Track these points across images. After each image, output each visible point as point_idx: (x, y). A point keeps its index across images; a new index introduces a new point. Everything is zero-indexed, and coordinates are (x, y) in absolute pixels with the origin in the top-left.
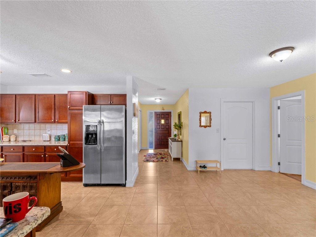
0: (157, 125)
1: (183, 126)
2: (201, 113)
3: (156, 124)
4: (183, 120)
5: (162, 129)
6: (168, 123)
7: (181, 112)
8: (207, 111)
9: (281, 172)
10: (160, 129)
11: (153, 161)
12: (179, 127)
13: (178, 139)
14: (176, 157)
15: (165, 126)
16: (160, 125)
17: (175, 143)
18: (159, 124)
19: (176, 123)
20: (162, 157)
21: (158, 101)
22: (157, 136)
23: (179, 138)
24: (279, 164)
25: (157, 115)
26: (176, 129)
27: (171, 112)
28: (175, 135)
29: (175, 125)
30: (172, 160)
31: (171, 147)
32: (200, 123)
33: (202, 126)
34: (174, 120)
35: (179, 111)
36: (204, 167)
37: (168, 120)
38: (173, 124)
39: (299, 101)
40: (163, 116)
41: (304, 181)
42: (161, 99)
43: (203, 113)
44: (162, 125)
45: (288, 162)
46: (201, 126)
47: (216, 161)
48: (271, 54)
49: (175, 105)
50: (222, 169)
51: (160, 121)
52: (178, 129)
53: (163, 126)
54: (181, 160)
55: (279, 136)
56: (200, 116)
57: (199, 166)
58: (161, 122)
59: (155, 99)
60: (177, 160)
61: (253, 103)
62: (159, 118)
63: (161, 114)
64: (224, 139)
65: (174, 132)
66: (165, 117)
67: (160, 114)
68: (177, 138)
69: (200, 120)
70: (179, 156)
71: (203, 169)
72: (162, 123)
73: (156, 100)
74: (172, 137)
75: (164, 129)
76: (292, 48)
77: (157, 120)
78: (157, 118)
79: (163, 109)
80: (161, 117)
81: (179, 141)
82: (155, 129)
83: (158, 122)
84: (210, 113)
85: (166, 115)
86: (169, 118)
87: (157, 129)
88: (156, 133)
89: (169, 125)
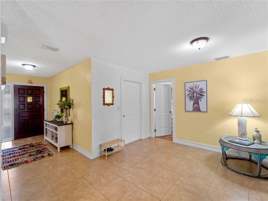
0: (19, 105)
2: (104, 89)
3: (18, 103)
5: (28, 109)
6: (40, 101)
7: (69, 87)
8: (110, 88)
9: (156, 136)
10: (24, 109)
11: (26, 161)
13: (66, 122)
14: (64, 145)
15: (34, 105)
16: (24, 104)
17: (63, 127)
18: (23, 103)
20: (38, 151)
21: (29, 68)
22: (19, 120)
24: (155, 131)
25: (19, 89)
27: (43, 87)
28: (58, 117)
30: (59, 150)
32: (104, 101)
33: (107, 104)
35: (64, 86)
37: (40, 97)
40: (30, 92)
41: (175, 140)
42: (35, 66)
43: (106, 89)
44: (28, 104)
45: (160, 128)
46: (104, 104)
49: (50, 79)
51: (25, 98)
53: (31, 105)
54: (71, 147)
55: (155, 110)
58: (27, 99)
59: (23, 65)
60: (65, 148)
61: (140, 84)
62: (24, 94)
63: (28, 89)
66: (34, 93)
67: (24, 89)
68: (64, 120)
69: (103, 97)
70: (69, 143)
71: (110, 153)
72: (28, 101)
73: (25, 66)
75: (32, 109)
77: (19, 97)
78: (19, 94)
79: (30, 81)
80: (26, 92)
81: (69, 124)
82: (15, 110)
83: (22, 99)
84: (112, 90)
85: (36, 91)
86: (40, 94)
87: (19, 109)
88: (18, 116)
89: (41, 104)
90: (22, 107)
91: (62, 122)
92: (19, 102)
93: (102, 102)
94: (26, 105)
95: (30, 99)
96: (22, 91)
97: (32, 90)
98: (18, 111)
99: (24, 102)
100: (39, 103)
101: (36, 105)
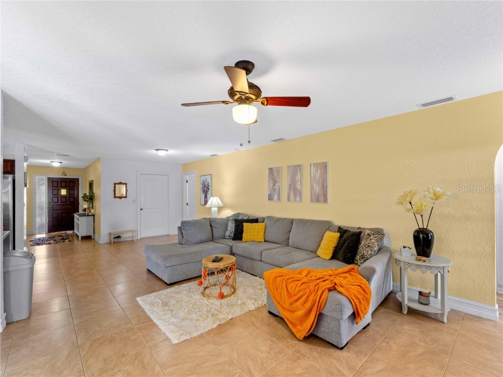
0: (53, 198)
1: (96, 198)
2: (115, 184)
3: (52, 196)
4: (95, 190)
5: (61, 202)
6: (74, 194)
7: (93, 181)
8: (123, 182)
10: (58, 202)
11: (49, 243)
12: (91, 199)
13: (88, 214)
14: (85, 234)
15: (68, 198)
16: (58, 198)
17: (85, 218)
18: (57, 196)
19: (85, 194)
20: (63, 239)
21: (56, 164)
22: (53, 213)
23: (90, 212)
25: (53, 182)
26: (85, 201)
27: (78, 179)
28: (85, 210)
29: (85, 197)
30: (80, 239)
31: (78, 224)
32: (115, 194)
33: (117, 197)
34: (83, 190)
35: (91, 179)
36: (119, 237)
37: (74, 190)
38: (81, 195)
39: (194, 176)
40: (63, 184)
42: (61, 163)
43: (117, 184)
44: (61, 197)
46: (115, 197)
47: (133, 231)
48: (157, 150)
49: (85, 170)
50: (139, 238)
51: (59, 190)
52: (88, 201)
53: (65, 198)
54: (93, 237)
55: (187, 204)
56: (115, 187)
57: (113, 237)
58: (61, 192)
59: (51, 162)
60: (87, 238)
61: (168, 176)
62: (58, 186)
63: (61, 182)
64: (141, 209)
65: (83, 205)
66: (68, 185)
67: (58, 182)
68: (86, 212)
69: (114, 191)
70: (91, 233)
71: (117, 240)
72: (62, 194)
74: (81, 212)
75: (66, 202)
76: (167, 150)
77: (53, 190)
78: (53, 186)
79: (64, 173)
80: (59, 185)
81: (90, 216)
82: (49, 203)
83: (55, 192)
84: (126, 184)
85: (70, 183)
86: (74, 187)
87: (53, 202)
88: (51, 209)
89: (76, 197)
90: (55, 200)
91: (85, 214)
92: (53, 194)
93: (113, 195)
94: (59, 198)
95: (64, 192)
96: (55, 184)
97: (66, 182)
98: (52, 204)
99: (58, 194)
100: (73, 196)
101: (71, 198)
